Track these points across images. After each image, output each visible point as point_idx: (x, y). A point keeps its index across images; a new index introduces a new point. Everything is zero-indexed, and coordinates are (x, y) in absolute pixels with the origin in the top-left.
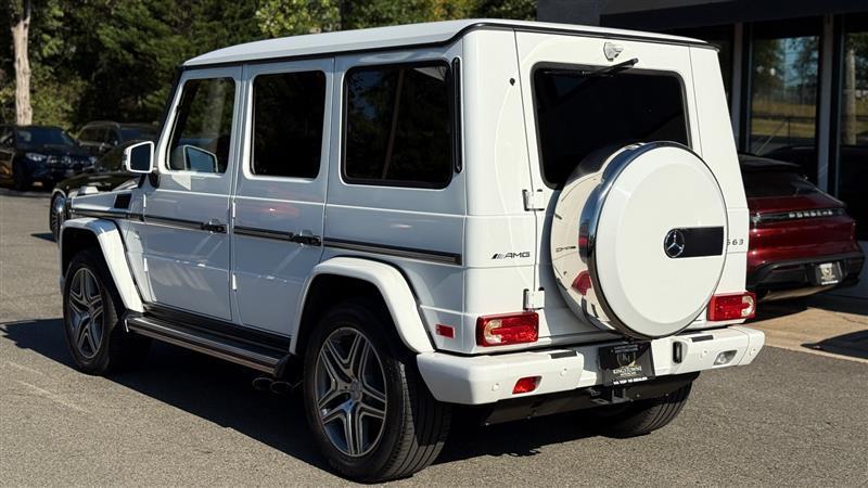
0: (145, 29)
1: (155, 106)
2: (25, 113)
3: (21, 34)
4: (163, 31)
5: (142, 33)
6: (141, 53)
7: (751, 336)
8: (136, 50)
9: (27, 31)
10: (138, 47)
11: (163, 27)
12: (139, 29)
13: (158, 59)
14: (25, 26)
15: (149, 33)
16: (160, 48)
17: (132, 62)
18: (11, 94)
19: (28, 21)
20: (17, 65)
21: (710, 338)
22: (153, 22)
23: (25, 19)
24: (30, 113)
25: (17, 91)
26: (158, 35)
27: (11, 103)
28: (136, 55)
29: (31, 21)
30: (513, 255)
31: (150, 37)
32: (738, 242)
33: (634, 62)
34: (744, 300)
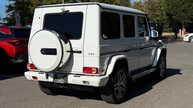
21: (80, 77)
32: (93, 54)
33: (69, 11)
34: (93, 69)
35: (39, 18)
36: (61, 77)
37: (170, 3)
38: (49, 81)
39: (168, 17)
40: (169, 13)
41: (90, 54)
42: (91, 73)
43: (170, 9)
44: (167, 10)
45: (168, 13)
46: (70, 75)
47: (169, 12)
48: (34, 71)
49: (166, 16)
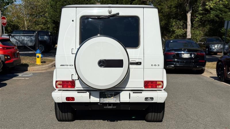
0: (222, 11)
1: (224, 32)
2: (189, 35)
3: (189, 15)
4: (227, 11)
5: (221, 12)
6: (221, 18)
7: (158, 93)
8: (219, 17)
9: (190, 14)
10: (220, 16)
11: (227, 10)
12: (220, 11)
13: (224, 19)
14: (190, 13)
15: (223, 12)
16: (225, 16)
17: (218, 20)
18: (186, 31)
19: (191, 12)
20: (187, 23)
21: (141, 93)
22: (224, 9)
23: (190, 11)
24: (190, 35)
25: (187, 30)
26: (226, 12)
27: (186, 33)
28: (219, 18)
29: (192, 11)
30: (67, 65)
31: (223, 13)
32: (157, 65)
33: (118, 14)
34: (158, 83)
35: (73, 21)
36: (110, 95)
37: (57, 9)
38: (91, 102)
39: (54, 25)
40: (56, 21)
41: (154, 65)
42: (156, 87)
43: (57, 16)
44: (54, 17)
45: (54, 21)
46: (123, 92)
47: (56, 19)
48: (63, 90)
49: (52, 24)
